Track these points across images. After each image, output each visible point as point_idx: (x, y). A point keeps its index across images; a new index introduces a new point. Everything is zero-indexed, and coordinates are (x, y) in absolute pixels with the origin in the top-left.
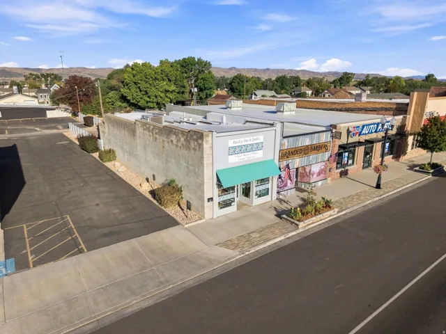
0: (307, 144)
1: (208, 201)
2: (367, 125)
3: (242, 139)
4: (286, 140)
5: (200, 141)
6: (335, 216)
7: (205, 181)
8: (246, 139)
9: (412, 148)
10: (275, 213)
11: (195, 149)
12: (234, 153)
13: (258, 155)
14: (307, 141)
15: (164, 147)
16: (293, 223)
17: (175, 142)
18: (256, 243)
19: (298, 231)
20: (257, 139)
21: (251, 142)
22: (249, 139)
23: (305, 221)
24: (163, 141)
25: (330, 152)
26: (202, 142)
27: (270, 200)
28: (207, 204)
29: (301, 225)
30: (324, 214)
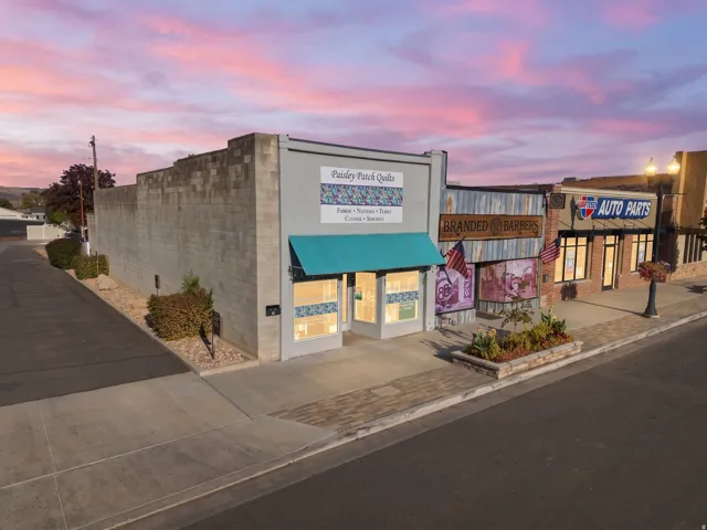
0: (497, 213)
1: (268, 314)
2: (607, 199)
3: (355, 172)
4: (452, 195)
5: (247, 159)
6: (577, 358)
7: (260, 258)
8: (364, 172)
9: (685, 262)
10: (434, 351)
11: (237, 186)
12: (335, 200)
13: (393, 217)
14: (497, 206)
15: (179, 209)
16: (484, 367)
17: (199, 188)
18: (386, 409)
19: (497, 386)
20: (389, 179)
21: (375, 183)
22: (369, 172)
23: (513, 362)
24: (180, 194)
25: (542, 239)
26: (253, 160)
27: (421, 329)
28: (264, 321)
29: (503, 370)
30: (556, 349)
